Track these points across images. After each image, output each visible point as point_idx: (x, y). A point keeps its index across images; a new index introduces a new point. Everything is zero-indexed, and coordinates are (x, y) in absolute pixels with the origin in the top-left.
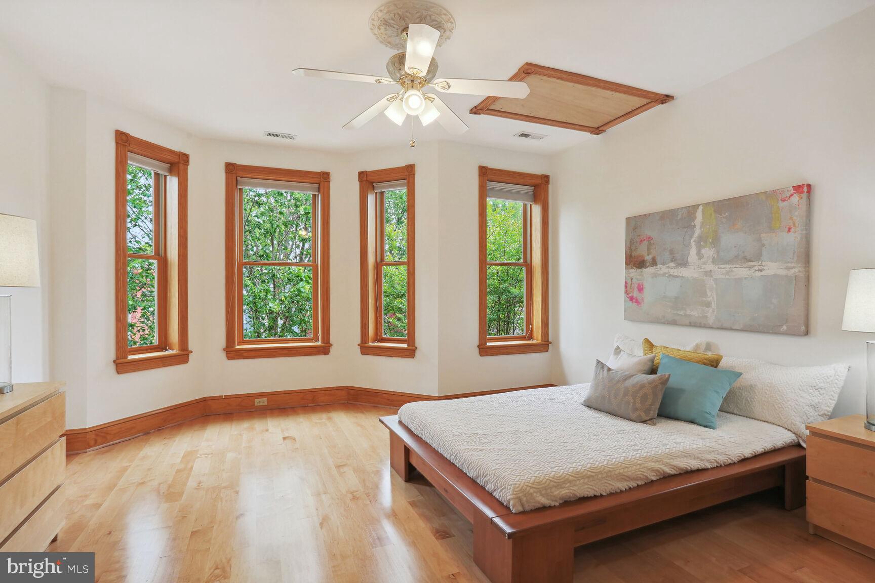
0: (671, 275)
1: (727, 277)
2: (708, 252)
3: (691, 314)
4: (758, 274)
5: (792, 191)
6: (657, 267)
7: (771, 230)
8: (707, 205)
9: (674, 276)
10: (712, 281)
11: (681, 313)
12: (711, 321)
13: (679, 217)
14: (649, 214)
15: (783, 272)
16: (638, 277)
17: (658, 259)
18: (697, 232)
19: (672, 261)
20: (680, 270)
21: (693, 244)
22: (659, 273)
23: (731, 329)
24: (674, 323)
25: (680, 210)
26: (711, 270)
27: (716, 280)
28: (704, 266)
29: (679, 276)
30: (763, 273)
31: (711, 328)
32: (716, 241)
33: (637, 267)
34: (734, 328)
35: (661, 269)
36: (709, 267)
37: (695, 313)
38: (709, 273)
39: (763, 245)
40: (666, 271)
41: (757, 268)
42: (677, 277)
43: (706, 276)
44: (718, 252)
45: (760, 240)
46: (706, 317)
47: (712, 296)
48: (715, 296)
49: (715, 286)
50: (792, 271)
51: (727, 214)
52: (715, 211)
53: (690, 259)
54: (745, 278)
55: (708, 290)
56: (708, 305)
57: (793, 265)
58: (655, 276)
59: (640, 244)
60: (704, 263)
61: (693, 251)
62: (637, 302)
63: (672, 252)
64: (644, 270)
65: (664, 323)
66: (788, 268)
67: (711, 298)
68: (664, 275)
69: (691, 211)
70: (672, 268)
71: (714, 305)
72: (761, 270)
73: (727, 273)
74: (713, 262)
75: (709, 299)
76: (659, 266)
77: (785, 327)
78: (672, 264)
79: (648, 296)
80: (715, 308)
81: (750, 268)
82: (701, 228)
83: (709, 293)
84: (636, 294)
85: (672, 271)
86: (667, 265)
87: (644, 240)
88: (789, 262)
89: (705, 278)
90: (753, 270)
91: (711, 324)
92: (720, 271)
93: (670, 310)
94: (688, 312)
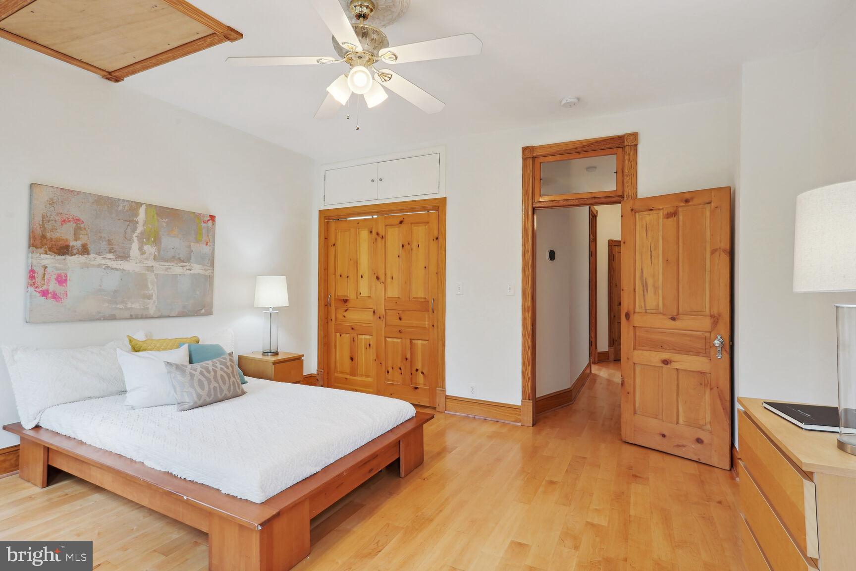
0: (109, 267)
1: (166, 273)
2: (150, 249)
3: (133, 306)
4: (189, 272)
5: (209, 218)
6: (90, 256)
7: (197, 241)
8: (149, 206)
9: (112, 269)
10: (153, 276)
11: (121, 306)
12: (152, 312)
13: (120, 208)
14: (79, 193)
15: (202, 272)
16: (57, 265)
17: (91, 247)
18: (140, 229)
19: (110, 252)
20: (119, 262)
21: (135, 239)
22: (93, 263)
23: (169, 317)
24: (113, 318)
25: (121, 201)
26: (152, 266)
27: (156, 275)
28: (146, 261)
29: (120, 269)
30: (192, 272)
31: (152, 318)
32: (157, 241)
33: (56, 253)
34: (171, 315)
35: (95, 258)
36: (150, 263)
37: (136, 306)
38: (150, 269)
39: (192, 251)
40: (103, 262)
41: (188, 268)
42: (116, 269)
43: (148, 271)
44: (159, 251)
45: (189, 247)
46: (148, 308)
47: (153, 290)
48: (156, 290)
49: (155, 280)
50: (208, 272)
51: (167, 220)
52: (157, 214)
53: (132, 253)
54: (180, 275)
55: (149, 284)
56: (150, 297)
57: (208, 268)
58: (86, 266)
59: (62, 224)
60: (146, 259)
61: (135, 246)
62: (55, 296)
63: (110, 242)
64: (68, 257)
65: (99, 319)
66: (205, 270)
67: (153, 291)
68: (99, 266)
69: (135, 206)
70: (110, 259)
71: (154, 297)
72: (190, 270)
73: (166, 270)
74: (154, 259)
75: (150, 292)
76: (92, 256)
77: (203, 311)
78: (110, 256)
79: (73, 288)
80: (156, 300)
81: (183, 267)
82: (143, 225)
83: (150, 286)
84: (53, 286)
85: (110, 263)
86: (104, 256)
87: (69, 221)
88: (206, 266)
89: (147, 272)
90: (185, 269)
91: (152, 314)
92: (160, 268)
93: (107, 304)
94: (129, 305)
